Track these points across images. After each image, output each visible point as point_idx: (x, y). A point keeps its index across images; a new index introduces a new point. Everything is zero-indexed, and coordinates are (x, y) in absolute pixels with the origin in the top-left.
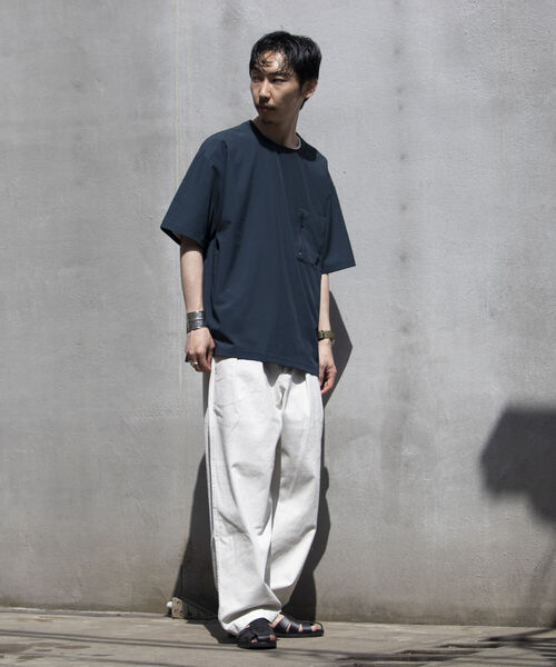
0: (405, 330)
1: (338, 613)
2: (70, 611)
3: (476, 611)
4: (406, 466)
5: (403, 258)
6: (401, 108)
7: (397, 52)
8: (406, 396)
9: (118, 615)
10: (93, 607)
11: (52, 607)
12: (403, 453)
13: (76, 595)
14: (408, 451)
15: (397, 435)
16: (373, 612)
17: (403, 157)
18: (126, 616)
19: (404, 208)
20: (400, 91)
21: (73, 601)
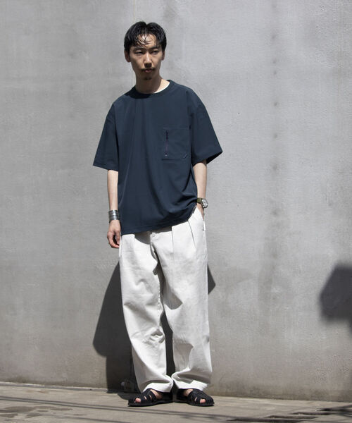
0: (275, 213)
1: (229, 391)
2: (60, 387)
4: (274, 299)
5: (275, 168)
6: (275, 73)
7: (274, 37)
8: (275, 255)
9: (91, 390)
10: (75, 384)
11: (48, 384)
12: (272, 291)
13: (65, 376)
14: (275, 290)
15: (269, 279)
16: (251, 391)
17: (276, 104)
18: (95, 390)
19: (276, 136)
20: (275, 62)
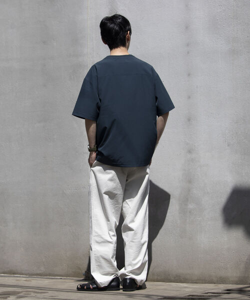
0: (190, 152)
1: (159, 278)
3: (221, 277)
4: (190, 212)
5: (189, 120)
6: (188, 53)
7: (187, 28)
8: (190, 181)
9: (61, 278)
10: (50, 275)
11: (31, 275)
12: (188, 207)
13: (42, 269)
14: (191, 206)
15: (186, 198)
16: (175, 278)
17: (189, 75)
18: (65, 279)
19: (189, 97)
20: (188, 45)
21: (41, 272)
